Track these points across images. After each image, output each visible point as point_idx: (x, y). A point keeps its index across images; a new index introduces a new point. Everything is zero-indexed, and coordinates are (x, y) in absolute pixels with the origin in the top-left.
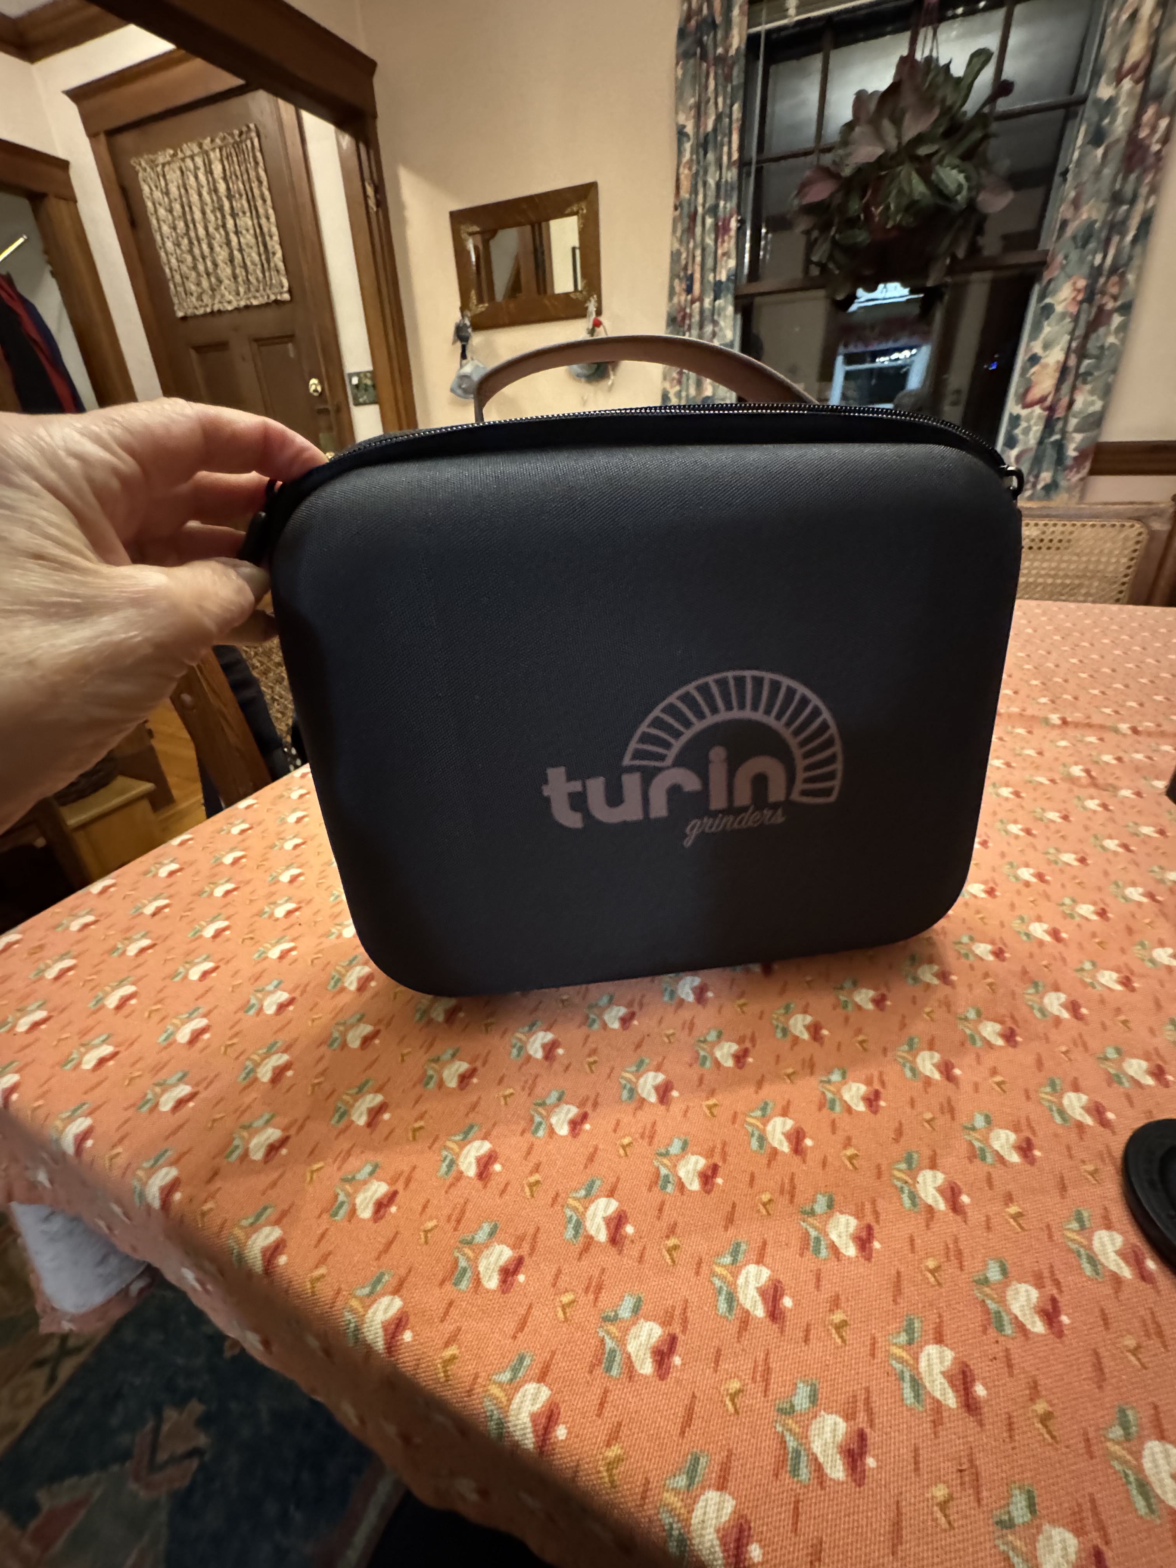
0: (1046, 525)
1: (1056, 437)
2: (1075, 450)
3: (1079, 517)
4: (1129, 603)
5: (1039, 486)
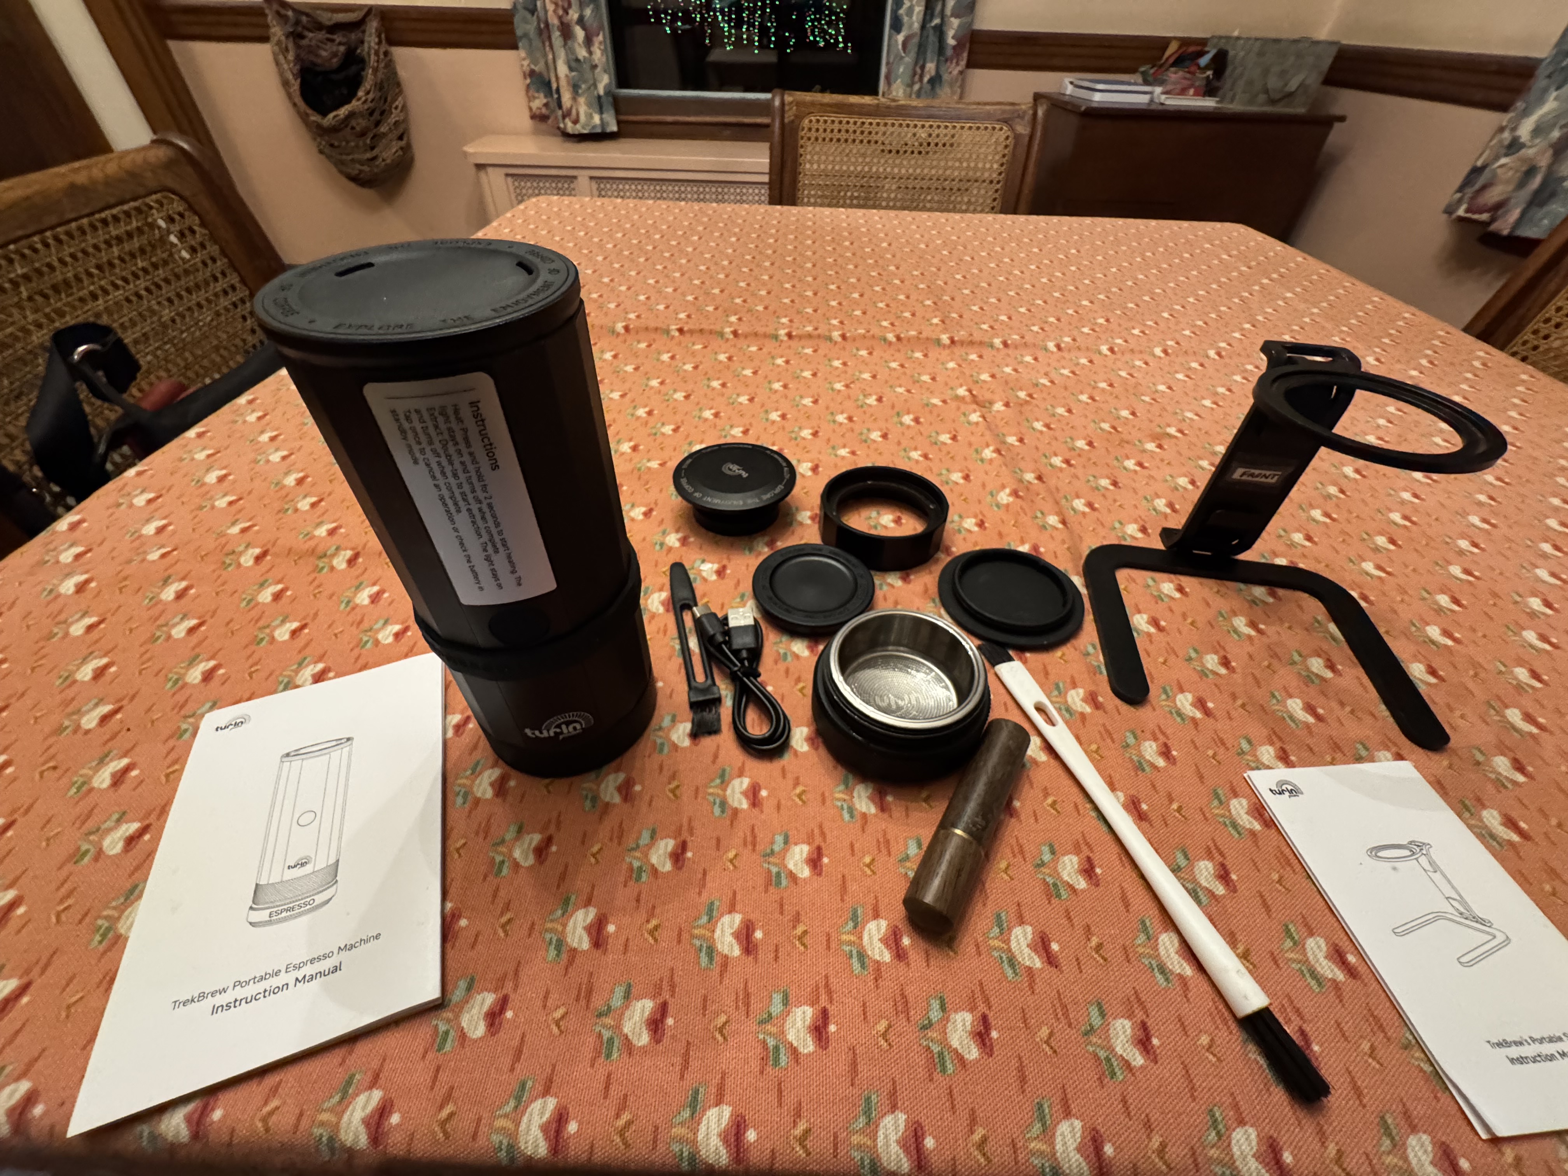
0: (931, 126)
1: (937, 21)
2: (953, 38)
3: (958, 118)
4: (1001, 212)
5: (926, 79)
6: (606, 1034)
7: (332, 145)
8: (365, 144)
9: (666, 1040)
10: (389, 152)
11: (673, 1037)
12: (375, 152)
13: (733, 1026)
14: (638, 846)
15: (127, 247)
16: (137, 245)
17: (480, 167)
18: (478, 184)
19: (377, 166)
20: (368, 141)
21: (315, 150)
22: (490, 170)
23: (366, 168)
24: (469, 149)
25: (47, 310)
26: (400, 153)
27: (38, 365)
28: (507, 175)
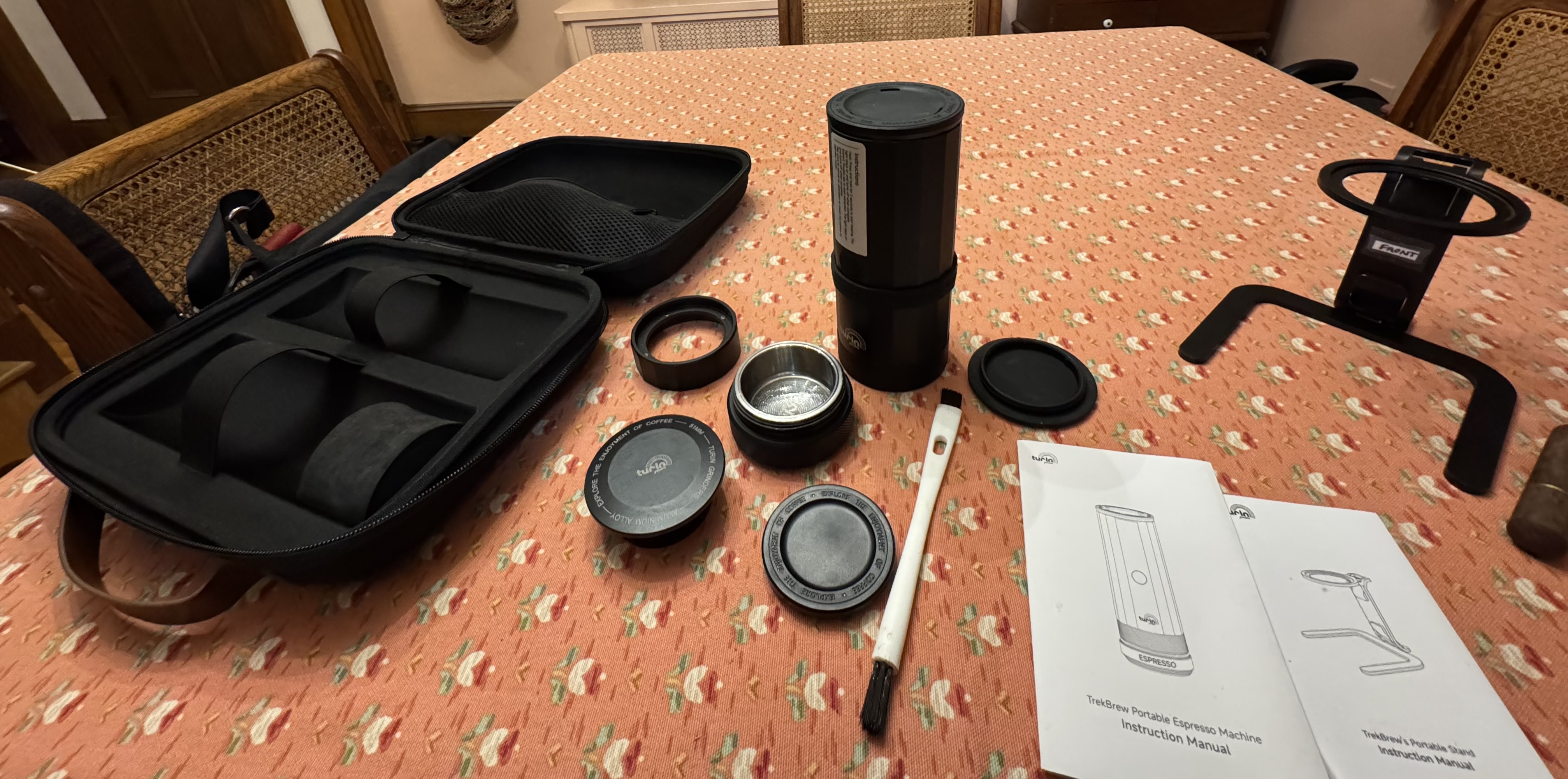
6: (466, 756)
7: (457, 18)
8: (482, 15)
9: (510, 763)
10: (499, 18)
11: (516, 761)
12: (488, 20)
13: (565, 753)
14: (529, 600)
15: (282, 129)
16: (290, 127)
17: (567, 23)
18: (565, 34)
19: (489, 29)
20: (484, 13)
21: (445, 22)
22: (574, 25)
23: (480, 31)
24: (558, 12)
25: (220, 181)
26: (508, 17)
27: (206, 220)
28: (587, 27)
